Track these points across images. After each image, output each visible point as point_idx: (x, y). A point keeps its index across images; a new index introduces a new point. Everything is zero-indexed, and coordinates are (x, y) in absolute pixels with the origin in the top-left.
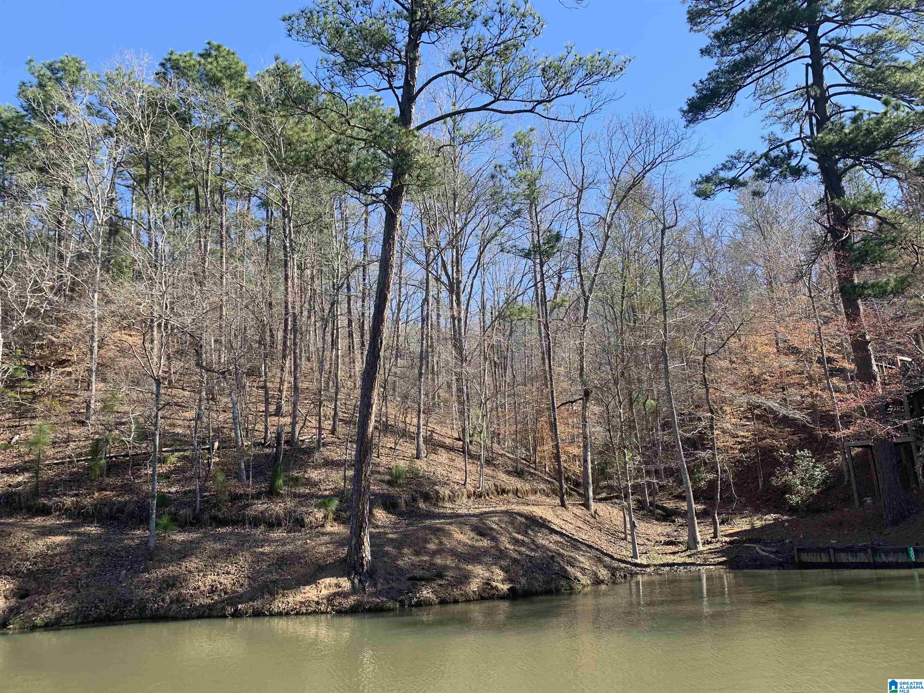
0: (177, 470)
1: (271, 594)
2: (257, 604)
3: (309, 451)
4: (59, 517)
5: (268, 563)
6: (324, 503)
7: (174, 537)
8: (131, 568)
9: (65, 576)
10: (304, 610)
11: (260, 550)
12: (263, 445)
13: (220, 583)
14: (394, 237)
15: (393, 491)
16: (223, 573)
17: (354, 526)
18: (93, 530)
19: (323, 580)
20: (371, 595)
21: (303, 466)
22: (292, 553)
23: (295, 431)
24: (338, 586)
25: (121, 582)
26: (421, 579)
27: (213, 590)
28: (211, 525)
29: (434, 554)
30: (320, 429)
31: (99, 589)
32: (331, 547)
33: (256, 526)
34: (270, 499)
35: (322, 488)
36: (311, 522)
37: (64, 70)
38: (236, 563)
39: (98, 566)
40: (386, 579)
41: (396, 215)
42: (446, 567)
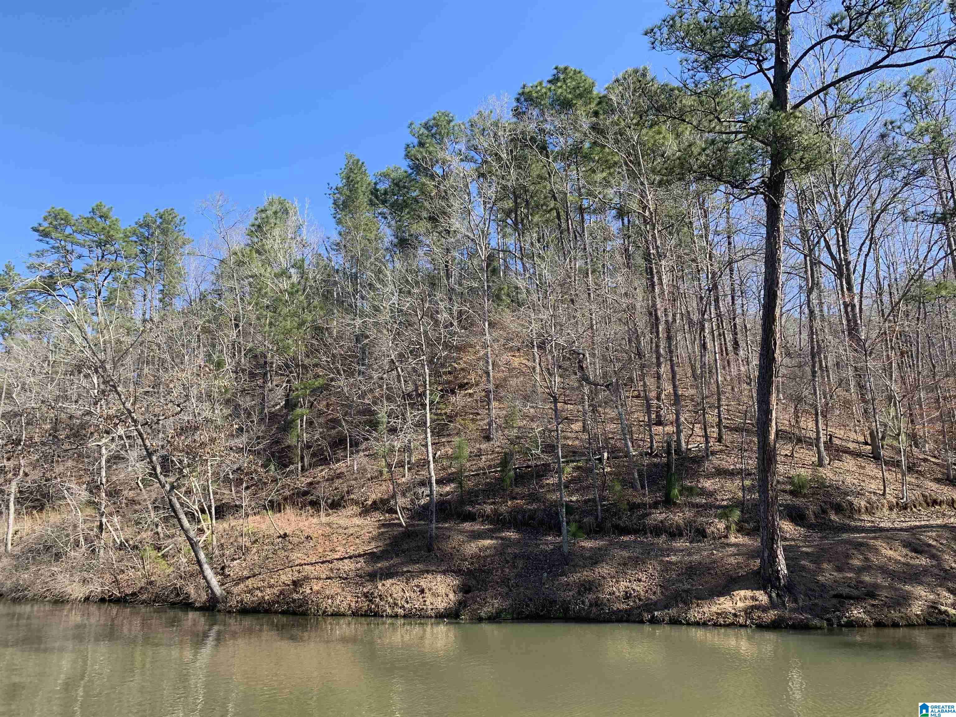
0: (573, 480)
1: (685, 603)
2: (673, 612)
3: (698, 460)
4: (483, 523)
5: (677, 573)
6: (725, 513)
7: (583, 544)
8: (551, 571)
9: (497, 575)
10: (721, 621)
11: (667, 559)
12: (650, 454)
13: (634, 590)
14: (779, 228)
15: (799, 502)
16: (635, 580)
17: (765, 538)
18: (512, 534)
19: (737, 592)
20: (792, 610)
21: (695, 475)
22: (700, 563)
23: (680, 441)
24: (754, 598)
25: (544, 583)
26: (849, 597)
27: (627, 596)
28: (614, 533)
29: (860, 571)
30: (706, 437)
31: (527, 588)
32: (740, 559)
33: (658, 535)
34: (667, 508)
35: (718, 497)
36: (713, 532)
37: (437, 125)
38: (645, 571)
39: (522, 568)
40: (806, 595)
41: (779, 205)
42: (876, 586)
